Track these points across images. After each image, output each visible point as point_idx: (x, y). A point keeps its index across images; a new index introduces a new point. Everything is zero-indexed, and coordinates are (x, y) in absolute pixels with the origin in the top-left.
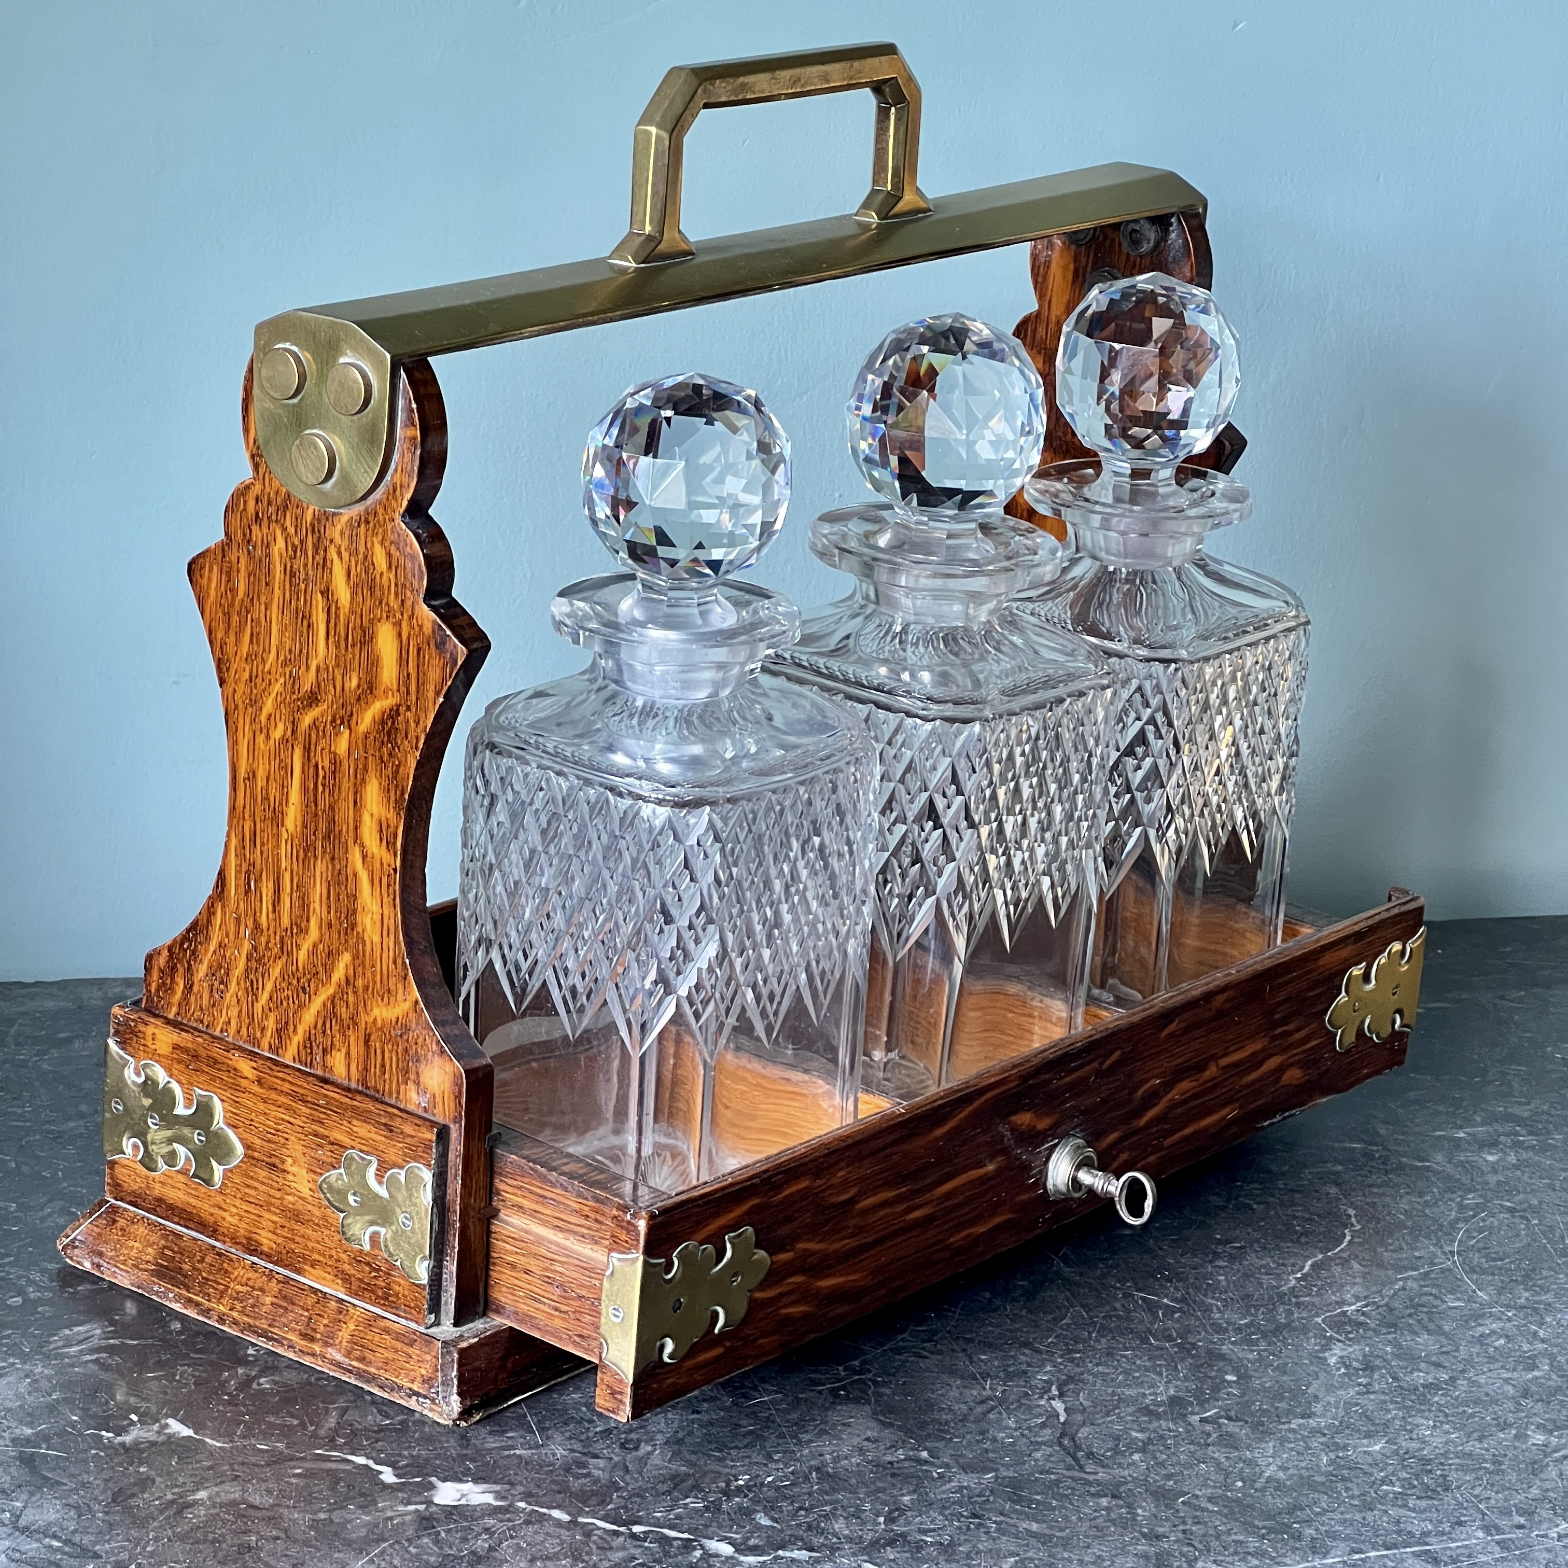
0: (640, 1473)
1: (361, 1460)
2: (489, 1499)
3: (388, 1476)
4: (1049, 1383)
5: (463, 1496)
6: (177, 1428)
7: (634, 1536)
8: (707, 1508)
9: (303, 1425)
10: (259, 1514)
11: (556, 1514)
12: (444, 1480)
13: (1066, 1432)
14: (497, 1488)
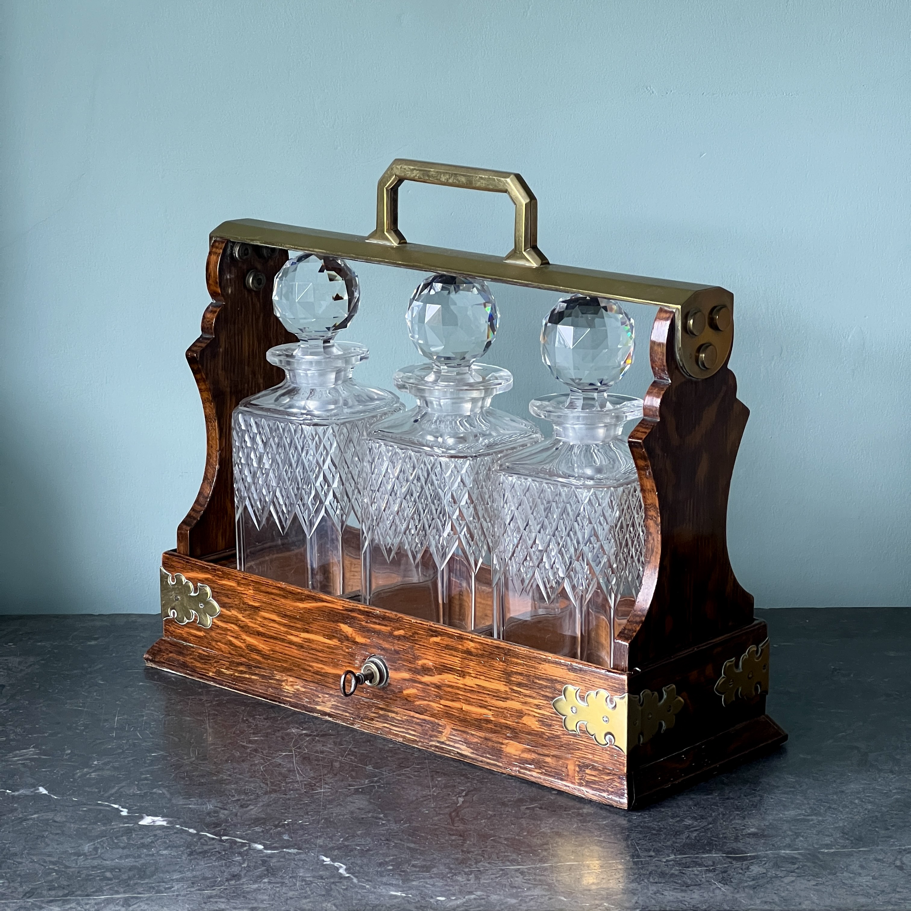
0: (241, 817)
1: (116, 806)
2: (164, 823)
3: (125, 812)
4: (463, 791)
5: (153, 822)
6: (43, 790)
7: (221, 841)
8: (263, 831)
9: (100, 792)
10: (57, 824)
11: (191, 831)
12: (148, 816)
13: (457, 810)
14: (171, 819)
